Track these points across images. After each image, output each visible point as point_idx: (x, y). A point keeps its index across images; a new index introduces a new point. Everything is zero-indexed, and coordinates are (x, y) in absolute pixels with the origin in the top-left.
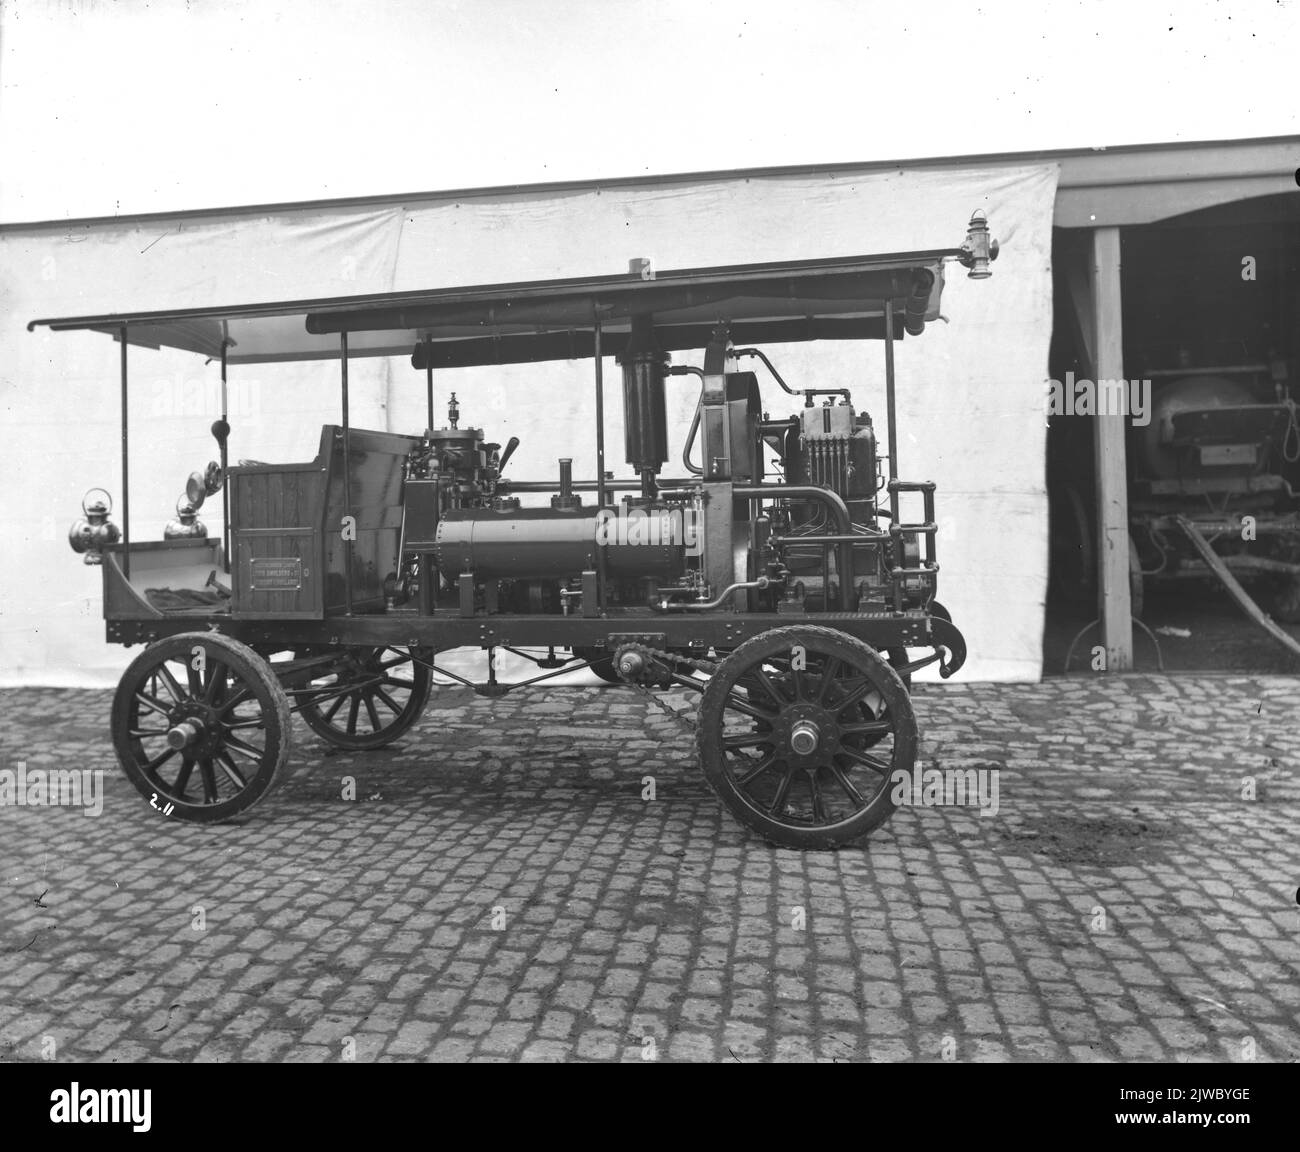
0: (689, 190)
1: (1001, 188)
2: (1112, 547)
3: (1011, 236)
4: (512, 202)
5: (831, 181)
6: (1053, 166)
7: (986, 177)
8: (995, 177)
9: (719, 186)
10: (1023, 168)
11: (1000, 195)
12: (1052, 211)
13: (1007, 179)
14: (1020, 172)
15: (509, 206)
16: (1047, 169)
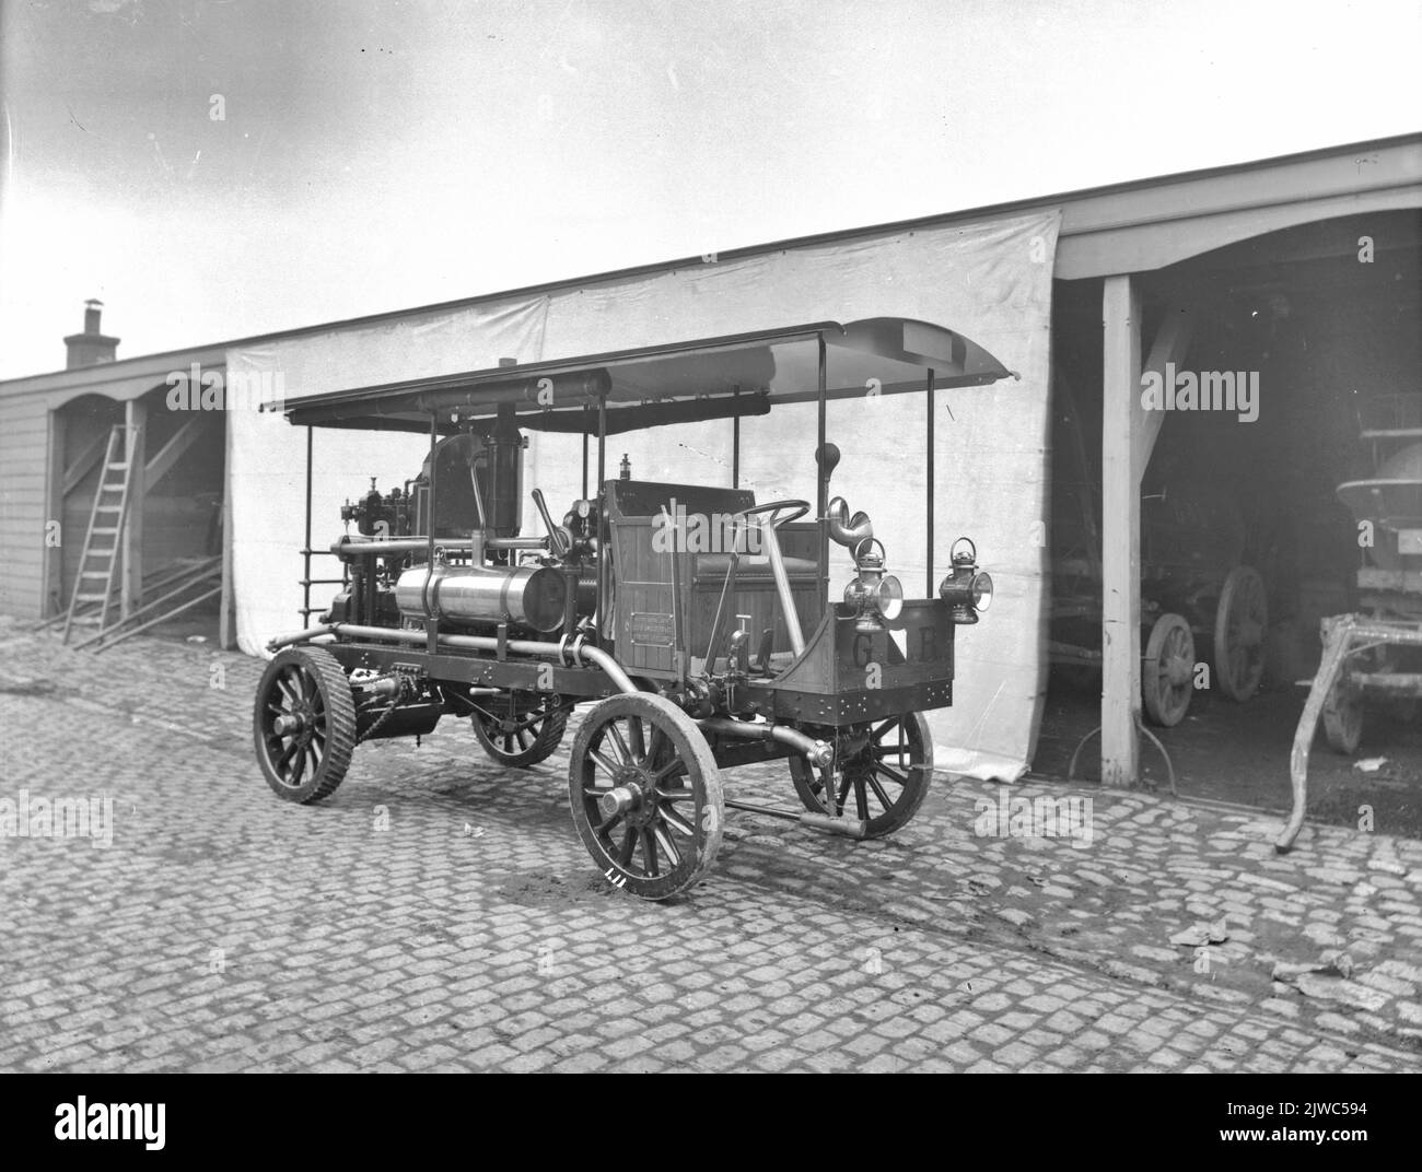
0: (740, 265)
1: (1000, 242)
2: (1109, 643)
3: (1009, 294)
4: (617, 285)
5: (849, 248)
6: (1054, 212)
7: (990, 231)
8: (996, 230)
9: (763, 259)
10: (1024, 218)
11: (1001, 249)
12: (1051, 263)
13: (1009, 231)
14: (1022, 223)
15: (613, 289)
16: (1049, 217)
